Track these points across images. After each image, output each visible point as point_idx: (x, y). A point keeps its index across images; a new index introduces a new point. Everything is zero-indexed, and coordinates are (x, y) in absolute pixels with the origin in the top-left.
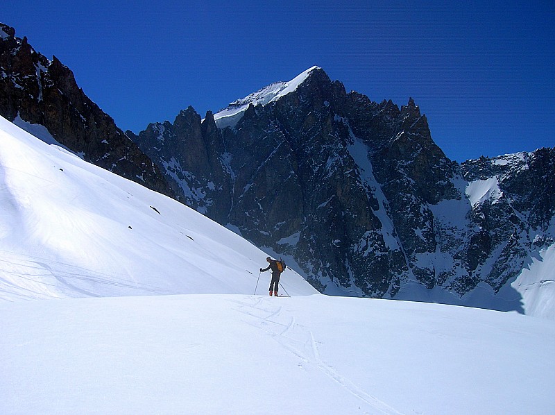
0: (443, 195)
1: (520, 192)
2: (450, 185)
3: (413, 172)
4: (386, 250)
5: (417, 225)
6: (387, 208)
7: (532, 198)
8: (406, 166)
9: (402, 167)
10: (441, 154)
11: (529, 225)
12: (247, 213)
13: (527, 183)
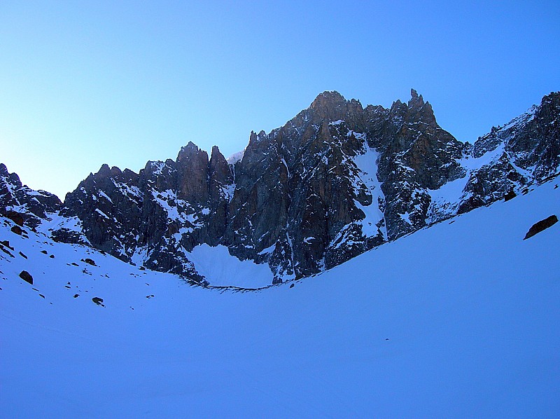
0: (447, 178)
1: (527, 147)
2: (455, 165)
3: (411, 159)
4: (362, 239)
5: (405, 209)
6: (381, 203)
7: (539, 150)
8: (404, 156)
9: (399, 158)
10: (449, 137)
11: (534, 179)
12: (236, 232)
13: (534, 136)
